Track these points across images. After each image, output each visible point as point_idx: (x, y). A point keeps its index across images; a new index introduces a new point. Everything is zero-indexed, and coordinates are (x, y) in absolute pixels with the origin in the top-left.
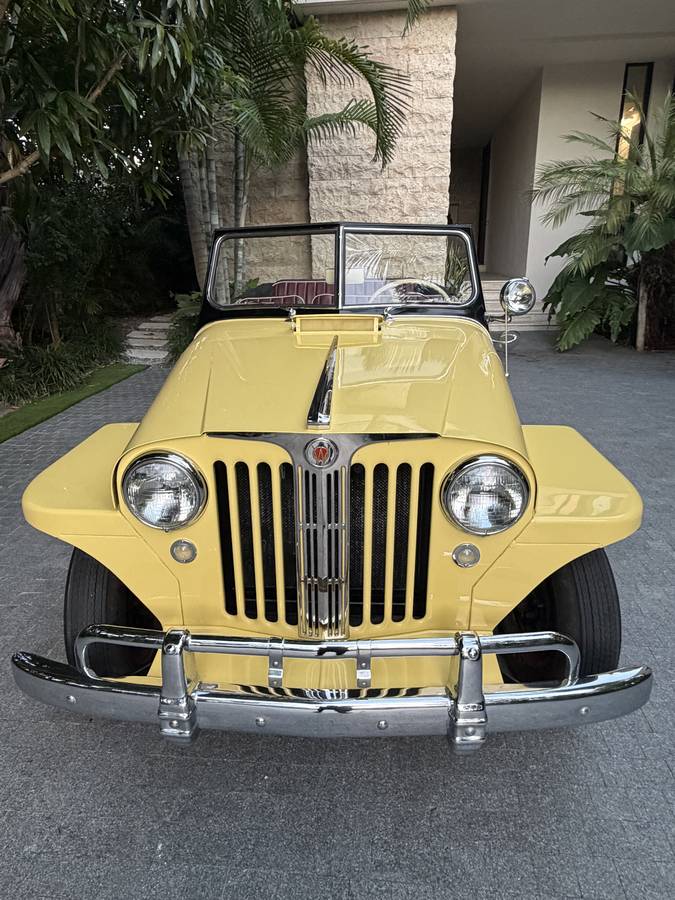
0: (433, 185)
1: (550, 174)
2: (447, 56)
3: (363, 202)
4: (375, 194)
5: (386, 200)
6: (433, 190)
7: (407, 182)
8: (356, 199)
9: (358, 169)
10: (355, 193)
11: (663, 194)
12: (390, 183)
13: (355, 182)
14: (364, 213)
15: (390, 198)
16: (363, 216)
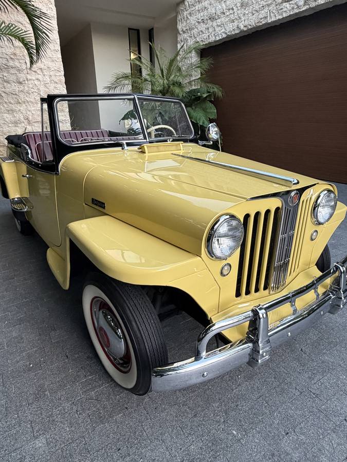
0: (56, 80)
1: (120, 78)
2: (51, 6)
3: (13, 87)
4: (20, 83)
5: (28, 87)
6: (57, 83)
7: (40, 77)
8: (9, 85)
9: (6, 67)
10: (8, 82)
11: (177, 91)
12: (29, 77)
13: (5, 74)
14: (16, 94)
15: (31, 86)
16: (16, 96)
